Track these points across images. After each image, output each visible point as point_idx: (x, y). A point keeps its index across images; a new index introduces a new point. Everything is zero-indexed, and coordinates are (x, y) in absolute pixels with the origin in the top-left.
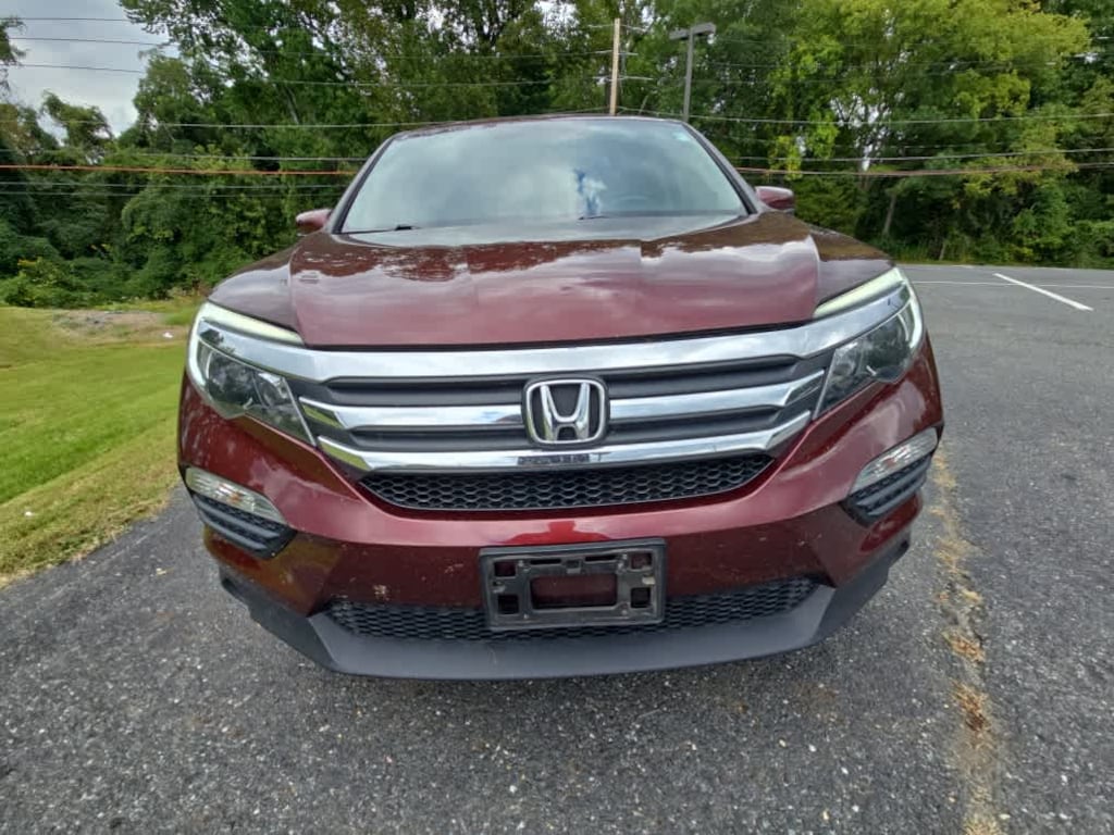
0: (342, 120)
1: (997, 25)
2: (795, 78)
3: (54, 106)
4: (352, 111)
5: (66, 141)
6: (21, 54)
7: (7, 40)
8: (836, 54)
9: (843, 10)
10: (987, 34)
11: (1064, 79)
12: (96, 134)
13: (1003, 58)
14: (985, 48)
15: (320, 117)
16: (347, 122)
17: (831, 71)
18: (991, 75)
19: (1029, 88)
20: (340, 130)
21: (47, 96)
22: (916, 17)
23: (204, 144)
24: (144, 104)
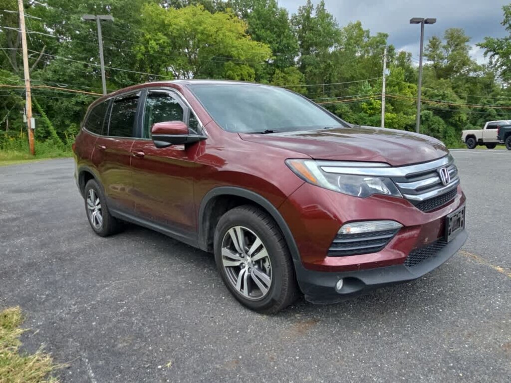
1: (236, 43)
2: (147, 51)
8: (167, 43)
9: (166, 22)
10: (233, 47)
11: (264, 69)
13: (243, 58)
14: (234, 53)
17: (167, 51)
18: (238, 64)
19: (254, 72)
22: (202, 33)
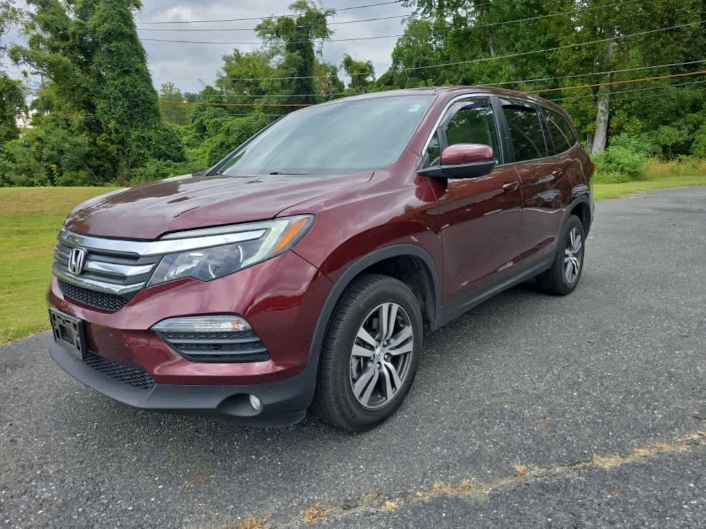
0: (529, 47)
3: (348, 63)
4: (538, 39)
5: (349, 86)
6: (331, 32)
7: (325, 24)
12: (367, 79)
15: (511, 47)
16: (533, 49)
20: (524, 56)
21: (346, 57)
23: (425, 79)
24: (397, 56)
